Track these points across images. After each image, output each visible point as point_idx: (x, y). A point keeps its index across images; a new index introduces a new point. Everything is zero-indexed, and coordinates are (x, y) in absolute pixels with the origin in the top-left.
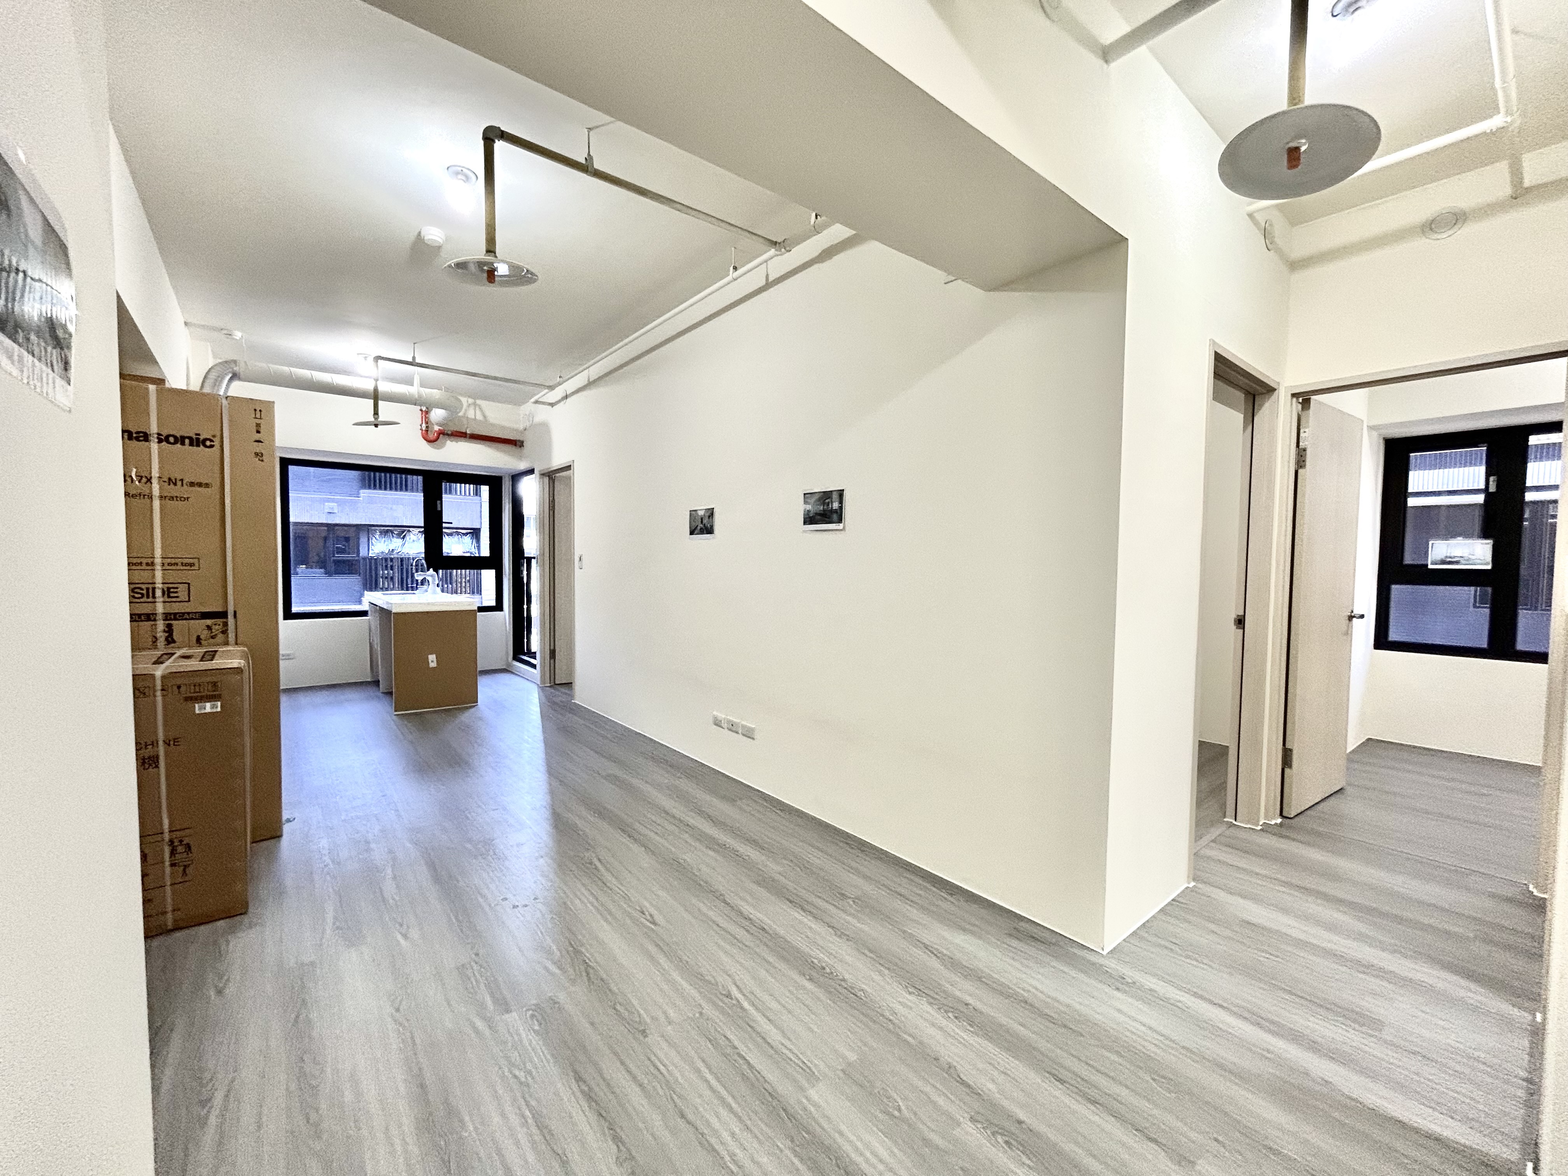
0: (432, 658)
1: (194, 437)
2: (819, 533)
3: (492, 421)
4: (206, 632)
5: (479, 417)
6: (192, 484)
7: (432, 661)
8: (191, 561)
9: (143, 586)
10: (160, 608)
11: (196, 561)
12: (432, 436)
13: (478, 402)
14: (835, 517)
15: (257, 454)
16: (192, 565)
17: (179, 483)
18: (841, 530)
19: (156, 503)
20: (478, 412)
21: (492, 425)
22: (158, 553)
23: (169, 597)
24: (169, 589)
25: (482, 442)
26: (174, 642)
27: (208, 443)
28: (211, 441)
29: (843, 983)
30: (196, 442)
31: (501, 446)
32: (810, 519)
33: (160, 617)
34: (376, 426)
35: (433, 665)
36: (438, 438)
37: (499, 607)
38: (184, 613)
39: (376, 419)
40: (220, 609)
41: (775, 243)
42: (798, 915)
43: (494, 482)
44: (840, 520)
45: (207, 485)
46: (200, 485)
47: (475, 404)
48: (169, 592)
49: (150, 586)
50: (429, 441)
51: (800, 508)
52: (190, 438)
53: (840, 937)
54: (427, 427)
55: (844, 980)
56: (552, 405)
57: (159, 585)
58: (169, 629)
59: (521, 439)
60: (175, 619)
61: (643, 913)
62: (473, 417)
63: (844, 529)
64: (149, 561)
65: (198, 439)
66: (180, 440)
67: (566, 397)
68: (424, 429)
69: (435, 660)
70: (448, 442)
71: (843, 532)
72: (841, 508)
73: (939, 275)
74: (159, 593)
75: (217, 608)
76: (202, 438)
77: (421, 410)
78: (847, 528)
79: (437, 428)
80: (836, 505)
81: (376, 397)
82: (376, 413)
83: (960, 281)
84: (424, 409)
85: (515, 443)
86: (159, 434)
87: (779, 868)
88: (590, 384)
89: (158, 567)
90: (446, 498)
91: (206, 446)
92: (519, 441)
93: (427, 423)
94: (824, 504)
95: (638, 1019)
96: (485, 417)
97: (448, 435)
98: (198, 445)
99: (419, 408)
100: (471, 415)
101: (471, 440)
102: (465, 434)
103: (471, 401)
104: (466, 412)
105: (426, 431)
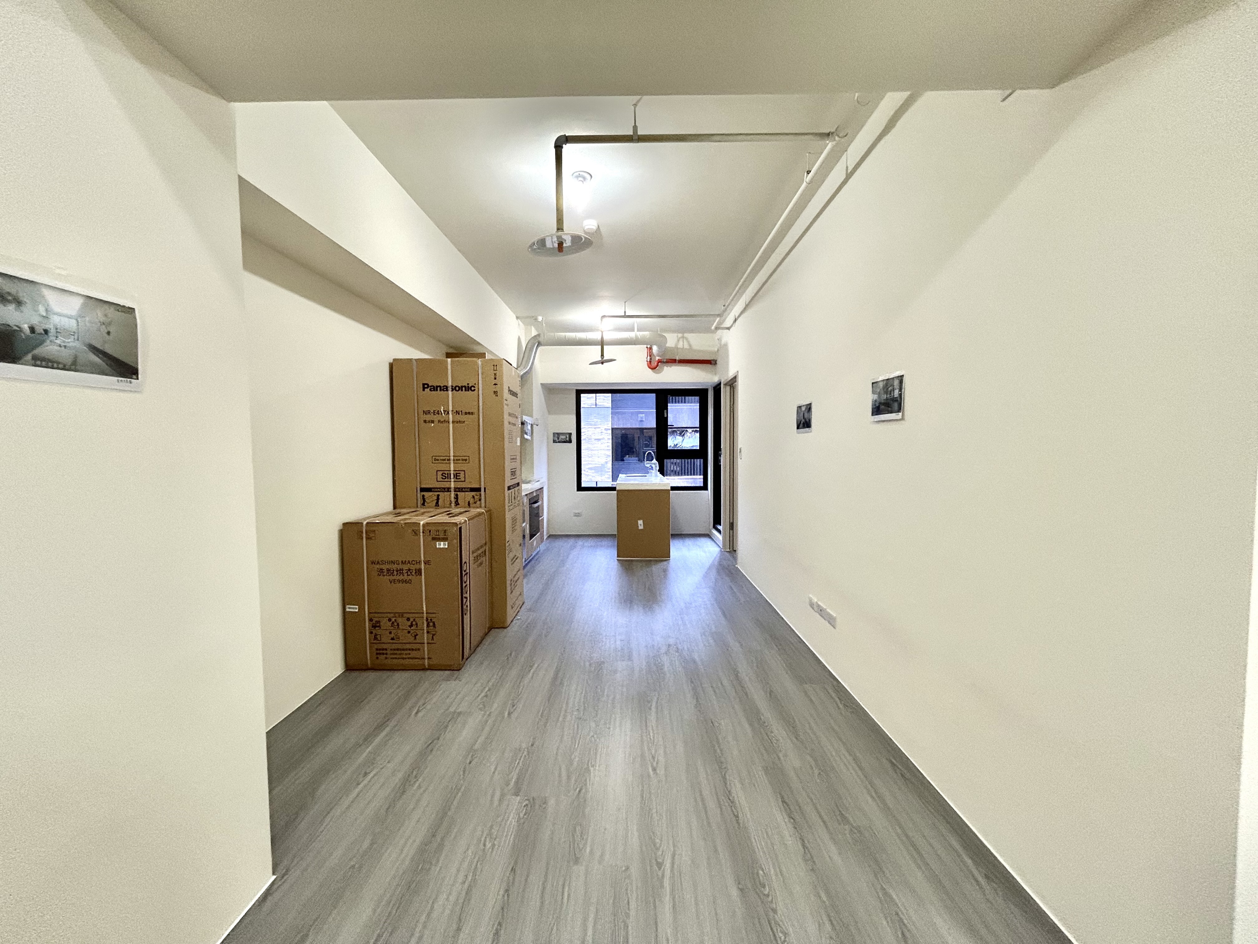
0: (640, 522)
1: (467, 385)
2: (882, 424)
3: (695, 347)
4: (472, 499)
6: (466, 413)
8: (465, 458)
9: (446, 472)
10: (452, 485)
11: (468, 458)
12: (654, 364)
13: (686, 335)
14: (896, 405)
15: (495, 392)
16: (466, 460)
17: (460, 413)
18: (900, 420)
19: (451, 425)
20: (685, 343)
21: (695, 351)
22: (452, 454)
23: (456, 478)
24: (457, 474)
25: (687, 364)
26: (459, 504)
27: (473, 388)
28: (474, 387)
29: (771, 914)
30: (469, 388)
31: (700, 365)
32: (877, 410)
33: (452, 490)
34: (602, 363)
35: (641, 527)
36: (657, 365)
37: (705, 488)
38: (462, 488)
39: (602, 358)
40: (478, 486)
41: (828, 135)
42: (780, 818)
43: (700, 394)
44: (899, 410)
45: (472, 413)
46: (469, 413)
47: (683, 337)
48: (457, 476)
49: (449, 472)
50: (653, 369)
51: (868, 399)
52: (465, 387)
53: (806, 861)
54: (651, 359)
55: (775, 911)
56: (729, 328)
57: (452, 472)
58: (457, 497)
59: (715, 358)
60: (459, 491)
61: (653, 758)
62: (682, 347)
63: (903, 419)
64: (448, 458)
65: (468, 387)
66: (461, 388)
67: (735, 320)
68: (649, 360)
69: (642, 524)
70: (665, 368)
71: (903, 422)
72: (900, 395)
73: (994, 95)
74: (452, 476)
75: (476, 486)
76: (470, 385)
77: (647, 347)
78: (906, 417)
79: (657, 358)
80: (896, 393)
81: (602, 344)
82: (602, 355)
83: (1018, 92)
84: (649, 346)
85: (710, 362)
86: (452, 386)
87: (797, 763)
88: (747, 307)
89: (452, 462)
90: (671, 406)
91: (472, 391)
92: (713, 360)
93: (650, 356)
94: (886, 393)
95: (581, 846)
96: (690, 345)
97: (664, 362)
98: (468, 391)
99: (646, 346)
100: (680, 345)
101: (680, 364)
102: (676, 360)
103: (680, 335)
104: (676, 345)
105: (650, 362)
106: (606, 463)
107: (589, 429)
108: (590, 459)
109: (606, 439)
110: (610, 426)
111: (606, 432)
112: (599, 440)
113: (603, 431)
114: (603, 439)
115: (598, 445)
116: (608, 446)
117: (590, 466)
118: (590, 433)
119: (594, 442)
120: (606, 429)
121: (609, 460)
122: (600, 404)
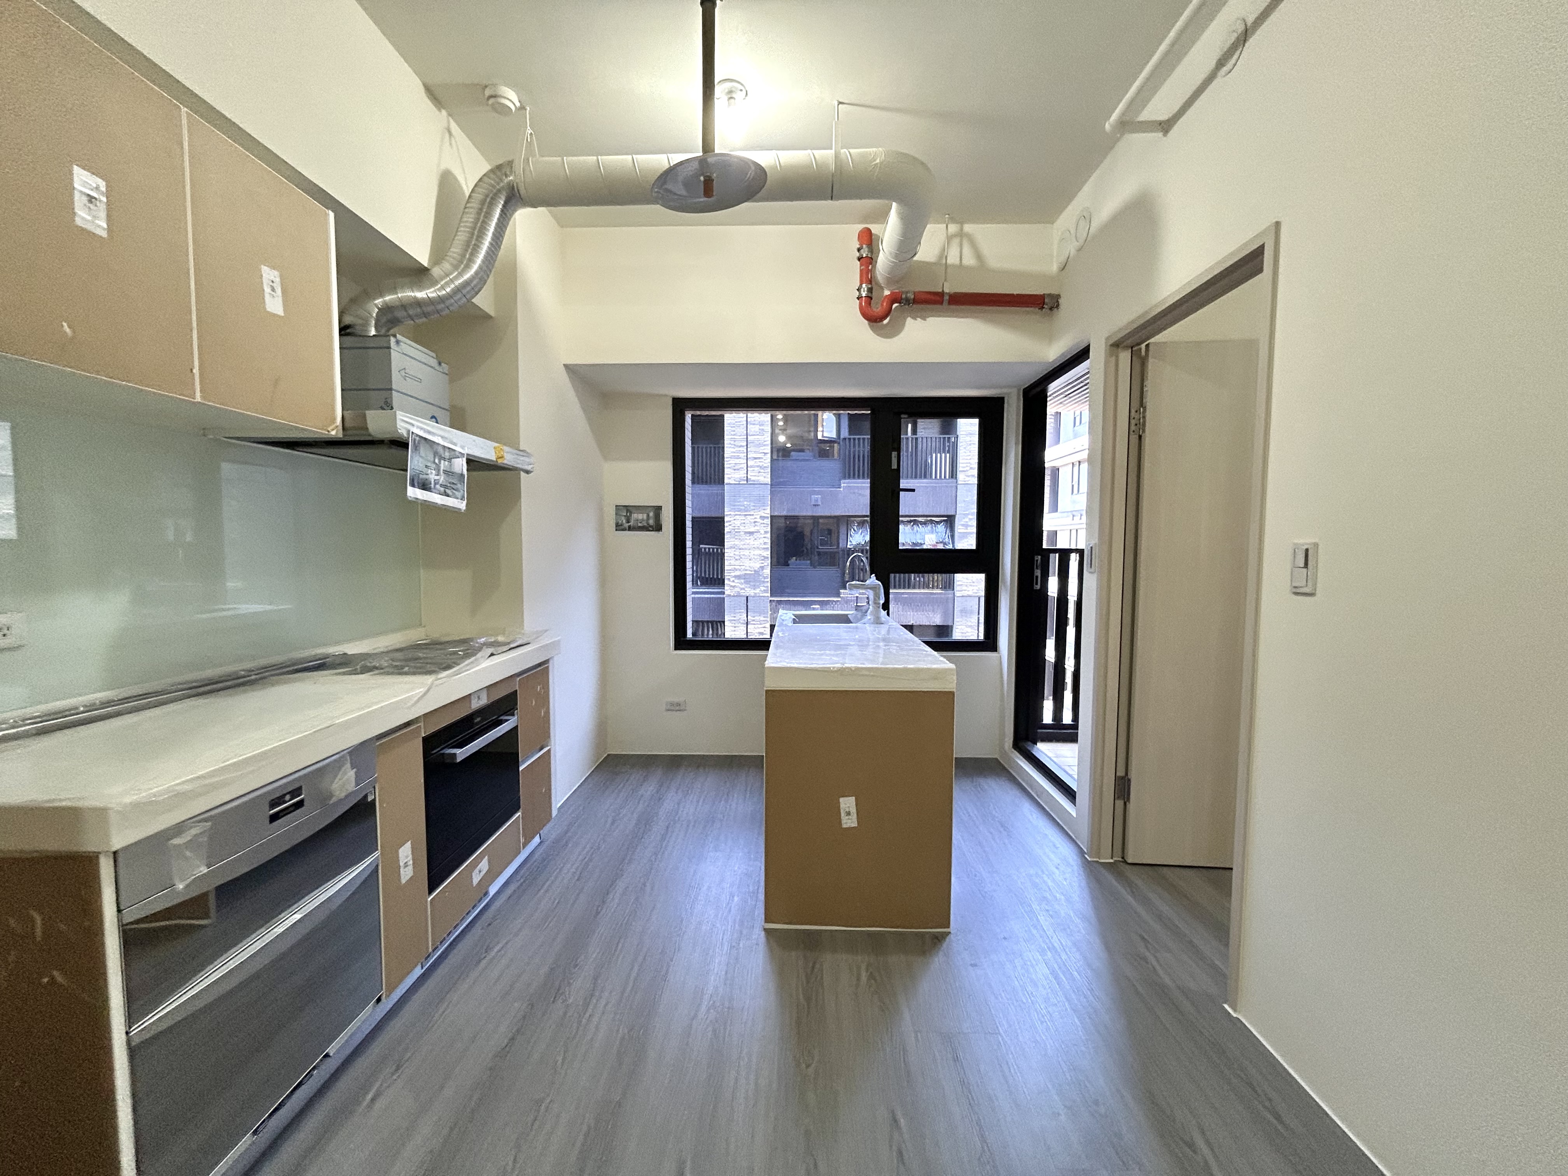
0: (848, 804)
3: (993, 262)
5: (969, 260)
7: (848, 814)
12: (877, 309)
13: (968, 228)
20: (967, 250)
36: (889, 312)
37: (989, 643)
47: (961, 235)
50: (877, 320)
54: (870, 290)
56: (1165, 126)
59: (1054, 291)
62: (957, 262)
68: (864, 294)
69: (853, 810)
70: (909, 321)
79: (889, 290)
85: (1043, 303)
92: (1050, 295)
93: (869, 283)
96: (979, 256)
97: (908, 301)
100: (953, 258)
101: (953, 307)
102: (941, 294)
103: (953, 228)
104: (943, 255)
105: (869, 298)
106: (762, 568)
107: (737, 517)
108: (738, 563)
109: (762, 532)
110: (767, 512)
111: (762, 522)
112: (751, 533)
113: (758, 520)
114: (758, 532)
115: (750, 541)
116: (765, 543)
117: (738, 573)
118: (738, 523)
119: (744, 536)
120: (762, 518)
121: (766, 564)
122: (753, 478)
